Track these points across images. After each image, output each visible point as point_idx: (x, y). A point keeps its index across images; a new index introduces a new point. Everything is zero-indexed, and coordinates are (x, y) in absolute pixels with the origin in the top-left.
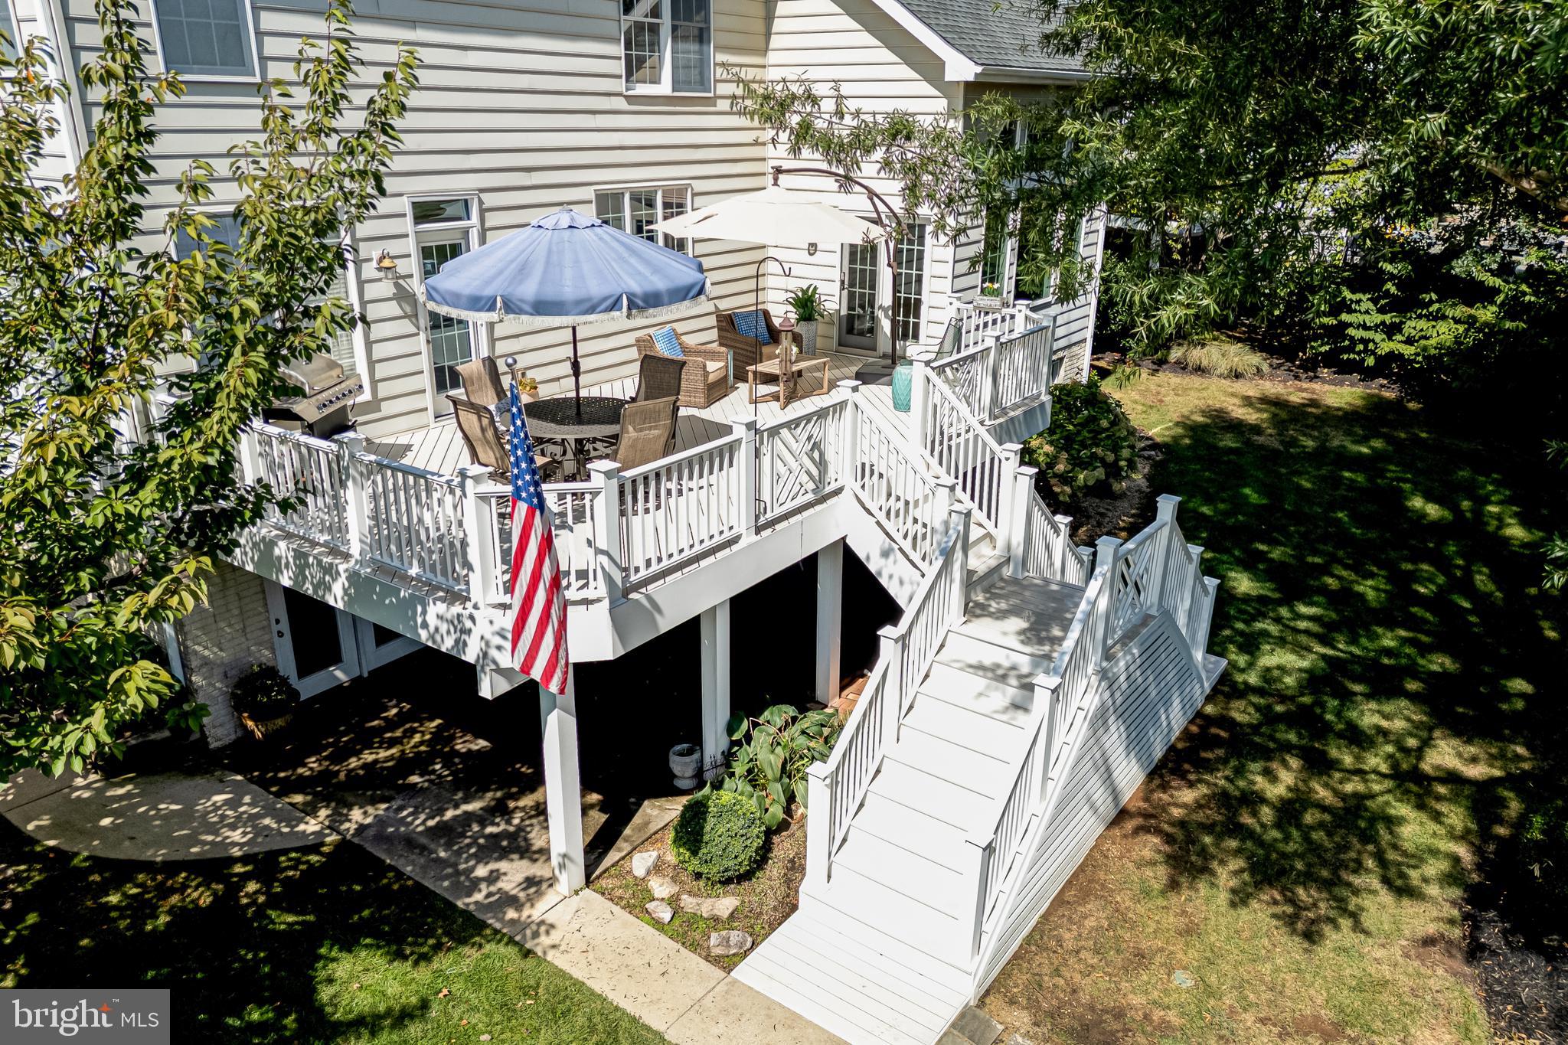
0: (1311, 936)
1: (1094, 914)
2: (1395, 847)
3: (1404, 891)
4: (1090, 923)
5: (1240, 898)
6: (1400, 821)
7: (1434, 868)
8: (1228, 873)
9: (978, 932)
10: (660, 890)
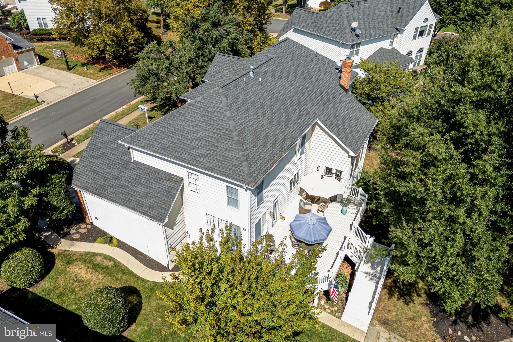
0: (408, 305)
1: (382, 305)
2: (418, 288)
3: (419, 295)
4: (382, 306)
5: (398, 299)
6: (419, 283)
7: (423, 291)
8: (396, 295)
9: (370, 308)
10: (327, 307)
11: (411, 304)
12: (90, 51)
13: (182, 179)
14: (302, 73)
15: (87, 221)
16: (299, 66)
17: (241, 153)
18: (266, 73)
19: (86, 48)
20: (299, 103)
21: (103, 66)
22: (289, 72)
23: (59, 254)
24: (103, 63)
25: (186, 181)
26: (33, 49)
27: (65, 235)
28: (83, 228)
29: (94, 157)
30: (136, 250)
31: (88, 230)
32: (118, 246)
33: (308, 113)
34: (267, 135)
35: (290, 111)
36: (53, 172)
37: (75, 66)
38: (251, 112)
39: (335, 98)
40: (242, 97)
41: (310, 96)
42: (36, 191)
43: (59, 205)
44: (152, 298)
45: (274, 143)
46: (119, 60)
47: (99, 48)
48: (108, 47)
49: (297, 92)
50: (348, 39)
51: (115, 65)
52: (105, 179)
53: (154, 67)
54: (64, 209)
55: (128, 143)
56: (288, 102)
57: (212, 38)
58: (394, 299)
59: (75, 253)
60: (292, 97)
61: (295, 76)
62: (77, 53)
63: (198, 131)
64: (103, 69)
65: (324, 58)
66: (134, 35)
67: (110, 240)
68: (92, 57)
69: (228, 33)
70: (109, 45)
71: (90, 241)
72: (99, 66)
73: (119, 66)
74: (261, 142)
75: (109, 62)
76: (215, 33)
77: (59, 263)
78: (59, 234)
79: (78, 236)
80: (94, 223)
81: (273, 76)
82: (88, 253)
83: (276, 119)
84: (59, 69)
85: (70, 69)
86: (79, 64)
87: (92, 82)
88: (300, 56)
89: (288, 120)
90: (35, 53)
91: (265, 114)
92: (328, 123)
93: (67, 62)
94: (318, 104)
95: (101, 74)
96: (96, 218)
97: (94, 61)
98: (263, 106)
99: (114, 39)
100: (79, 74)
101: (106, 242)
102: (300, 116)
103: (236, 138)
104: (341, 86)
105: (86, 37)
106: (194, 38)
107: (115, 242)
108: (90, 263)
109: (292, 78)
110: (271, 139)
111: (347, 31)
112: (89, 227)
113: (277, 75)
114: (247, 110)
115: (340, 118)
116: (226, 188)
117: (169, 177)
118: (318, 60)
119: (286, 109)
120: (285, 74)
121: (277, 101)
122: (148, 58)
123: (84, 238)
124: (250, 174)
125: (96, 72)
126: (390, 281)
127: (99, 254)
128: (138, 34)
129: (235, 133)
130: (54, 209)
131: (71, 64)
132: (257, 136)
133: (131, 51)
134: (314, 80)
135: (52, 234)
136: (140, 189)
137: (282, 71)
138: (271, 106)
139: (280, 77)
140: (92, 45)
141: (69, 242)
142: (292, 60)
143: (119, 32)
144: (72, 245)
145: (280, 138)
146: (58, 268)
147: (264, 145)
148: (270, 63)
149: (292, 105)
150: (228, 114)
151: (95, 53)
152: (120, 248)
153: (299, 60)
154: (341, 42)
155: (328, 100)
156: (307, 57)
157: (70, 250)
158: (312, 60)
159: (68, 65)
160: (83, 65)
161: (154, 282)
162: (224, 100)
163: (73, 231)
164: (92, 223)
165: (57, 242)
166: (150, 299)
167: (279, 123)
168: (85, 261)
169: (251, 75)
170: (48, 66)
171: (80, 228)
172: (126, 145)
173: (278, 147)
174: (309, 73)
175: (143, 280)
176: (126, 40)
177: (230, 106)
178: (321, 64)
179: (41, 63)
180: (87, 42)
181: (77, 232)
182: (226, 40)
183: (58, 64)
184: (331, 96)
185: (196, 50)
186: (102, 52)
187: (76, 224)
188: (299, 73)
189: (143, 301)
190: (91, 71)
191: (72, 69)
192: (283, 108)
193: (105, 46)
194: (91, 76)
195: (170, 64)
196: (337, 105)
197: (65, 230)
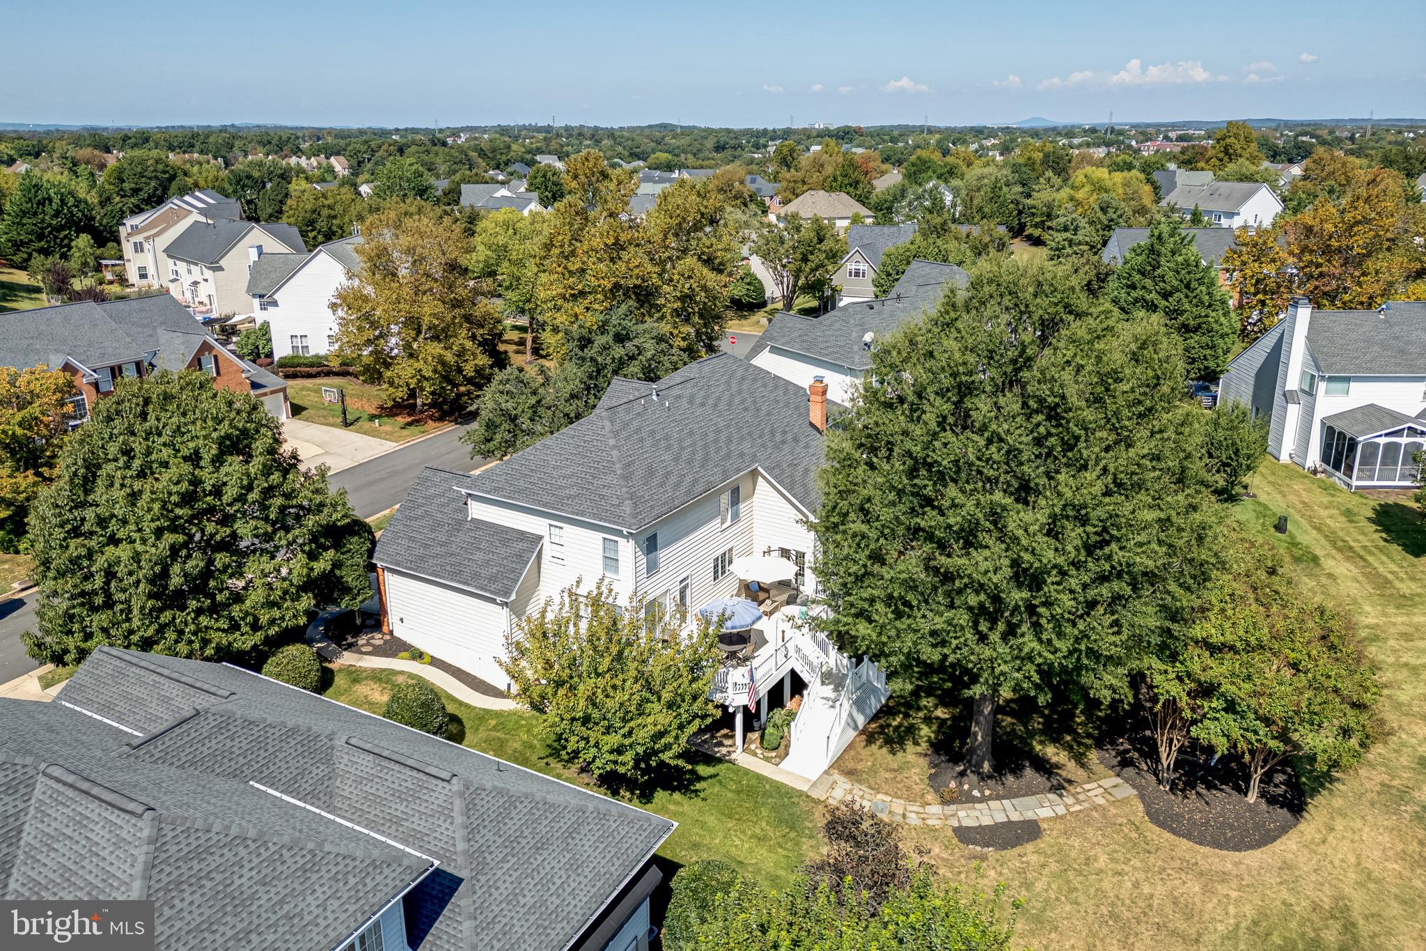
0: (894, 754)
2: (918, 734)
3: (917, 744)
4: (852, 754)
5: (881, 747)
6: (921, 728)
7: (926, 739)
8: (879, 742)
9: (827, 755)
10: (759, 751)
11: (900, 754)
12: (392, 390)
13: (541, 538)
14: (743, 401)
15: (385, 629)
16: (740, 392)
17: (624, 490)
18: (679, 397)
19: (385, 386)
20: (729, 440)
21: (409, 419)
22: (719, 398)
23: (340, 670)
24: (409, 415)
25: (546, 541)
26: (284, 390)
27: (350, 647)
28: (378, 638)
29: (411, 519)
30: (459, 669)
31: (386, 642)
32: (430, 664)
33: (742, 455)
34: (667, 475)
35: (712, 450)
36: (353, 534)
37: (357, 420)
38: (648, 443)
39: (796, 440)
40: (635, 424)
41: (750, 434)
42: (330, 554)
43: (354, 584)
44: (481, 729)
45: (677, 485)
46: (441, 409)
47: (408, 385)
48: (425, 384)
49: (728, 426)
50: (857, 361)
51: (432, 418)
52: (426, 546)
53: (510, 405)
54: (358, 594)
55: (467, 488)
56: (711, 437)
57: (613, 359)
58: (874, 747)
59: (365, 670)
60: (718, 432)
61: (730, 404)
62: (360, 397)
63: (568, 466)
64: (410, 424)
65: (788, 383)
66: (476, 362)
67: (418, 655)
68: (394, 400)
69: (640, 350)
70: (427, 379)
71: (388, 656)
72: (401, 420)
73: (441, 419)
74: (656, 481)
75: (422, 412)
76: (618, 351)
77: (339, 681)
78: (340, 646)
79: (370, 649)
80: (395, 634)
81: (691, 402)
82: (385, 670)
83: (685, 455)
84: (328, 425)
85: (347, 424)
86: (366, 416)
87: (389, 446)
88: (743, 378)
89: (705, 460)
90: (286, 398)
91: (668, 448)
92: (777, 472)
93: (344, 413)
94: (763, 446)
95: (405, 432)
96: (402, 620)
97: (392, 410)
98: (667, 438)
99: (439, 368)
100: (365, 433)
101: (413, 658)
102: (728, 456)
103: (619, 472)
104: (812, 425)
105: (387, 366)
106: (583, 359)
107: (427, 659)
108: (387, 683)
109: (722, 406)
110: (673, 479)
111: (856, 348)
112: (388, 637)
113: (698, 401)
114: (642, 440)
115: (801, 468)
116: (601, 542)
117: (522, 535)
118: (776, 387)
119: (706, 446)
120: (711, 402)
121: (691, 433)
122: (502, 393)
123: (378, 652)
124: (635, 516)
125: (397, 429)
126: (873, 726)
127: (402, 673)
128: (483, 360)
129: (618, 466)
130: (347, 590)
131: (350, 417)
132: (651, 472)
133: (464, 395)
134: (763, 413)
135: (328, 646)
136: (479, 556)
137: (707, 397)
138: (681, 440)
139: (703, 405)
140: (396, 380)
141: (356, 656)
142: (728, 383)
143: (449, 357)
144: (360, 660)
145: (688, 479)
146: (338, 687)
147: (661, 485)
148: (689, 385)
149: (716, 441)
150: (612, 442)
151: (401, 393)
152: (435, 666)
153: (740, 384)
154: (846, 365)
155: (783, 442)
156: (755, 380)
157: (358, 664)
158: (765, 385)
159: (345, 418)
160: (372, 418)
161: (484, 710)
162: (608, 425)
163: (361, 642)
164: (391, 632)
165: (337, 655)
166: (477, 729)
167: (690, 462)
168: (380, 680)
169: (655, 398)
170: (307, 420)
171: (373, 638)
172: (464, 491)
173: (683, 489)
174: (755, 402)
175: (468, 706)
176: (460, 370)
177: (616, 434)
178: (781, 392)
179: (294, 415)
180: (389, 374)
181: (368, 644)
182: (636, 363)
183: (324, 417)
184: (789, 437)
185: (585, 379)
186: (412, 394)
187: (367, 633)
188: (737, 400)
189: (467, 731)
190: (387, 428)
191: (351, 424)
192: (700, 443)
193: (419, 381)
194: (388, 437)
195: (539, 402)
196: (798, 450)
197: (350, 640)
